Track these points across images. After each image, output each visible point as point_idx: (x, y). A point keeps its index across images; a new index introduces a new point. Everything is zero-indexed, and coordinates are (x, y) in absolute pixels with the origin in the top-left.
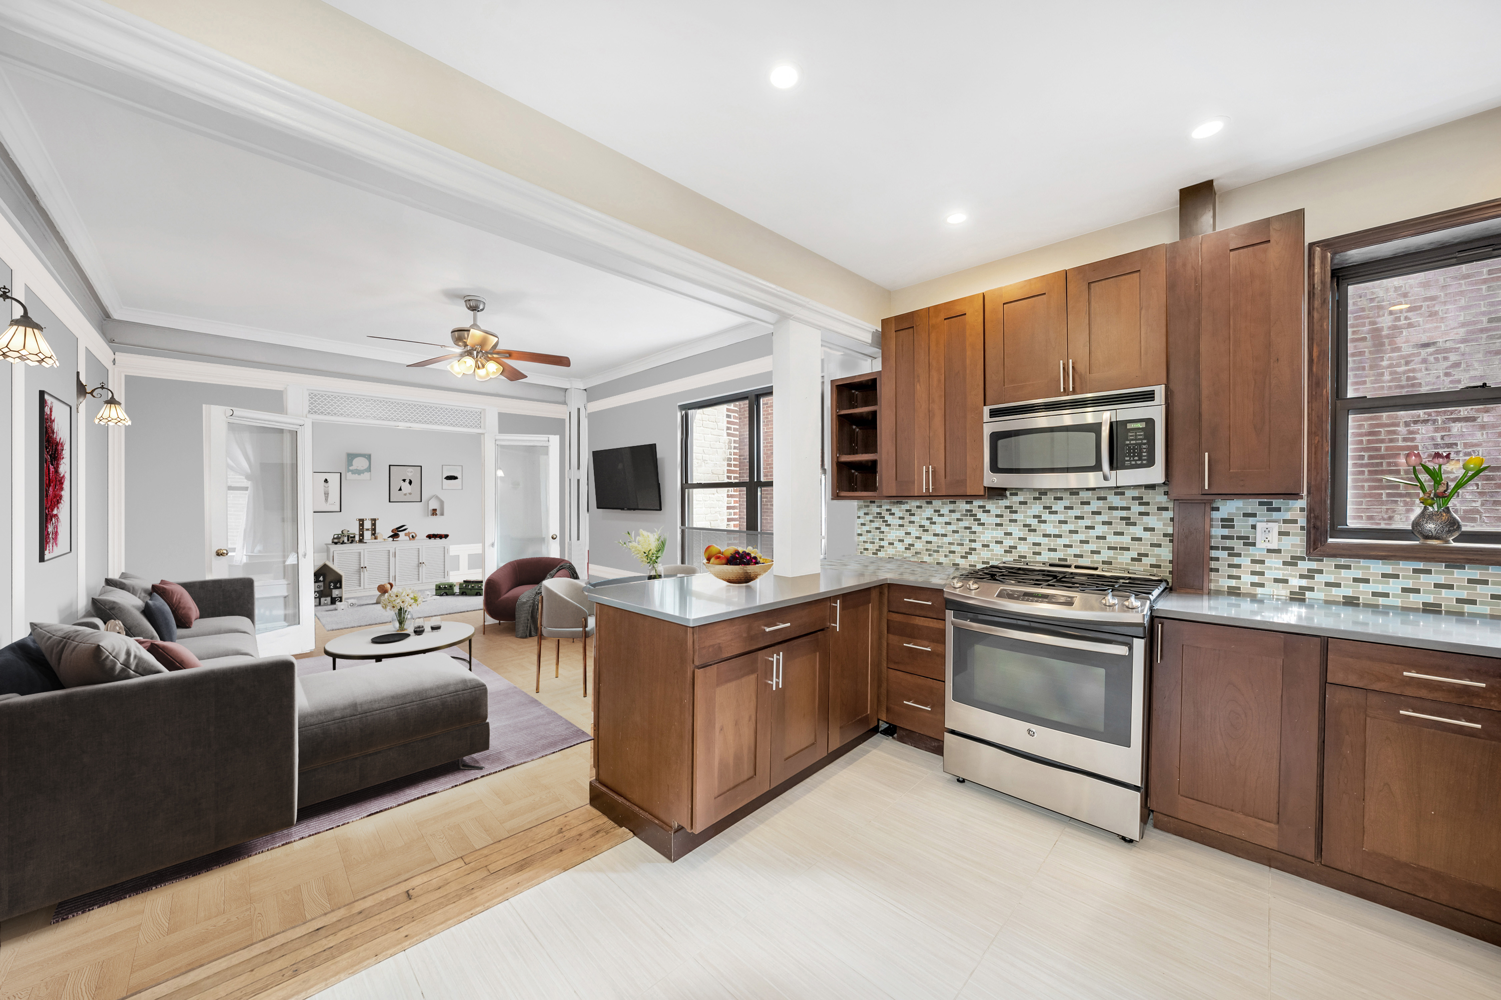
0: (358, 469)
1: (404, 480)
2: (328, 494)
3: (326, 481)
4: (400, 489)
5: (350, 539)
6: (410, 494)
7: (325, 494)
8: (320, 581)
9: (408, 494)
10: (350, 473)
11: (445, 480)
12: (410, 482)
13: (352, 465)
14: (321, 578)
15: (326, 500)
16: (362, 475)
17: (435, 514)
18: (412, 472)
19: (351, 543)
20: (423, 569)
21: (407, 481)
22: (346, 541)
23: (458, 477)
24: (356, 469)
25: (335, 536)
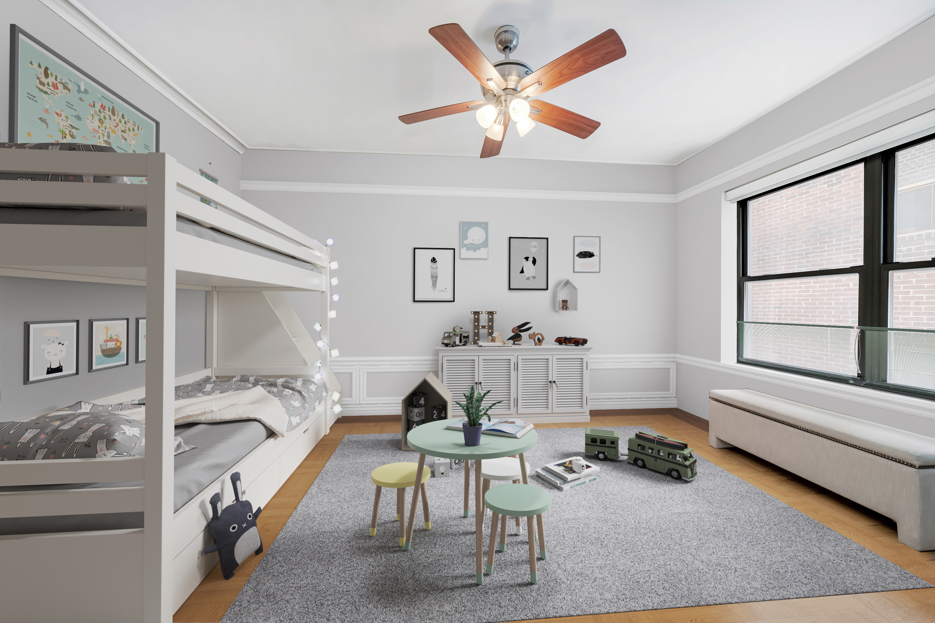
0: (474, 243)
1: (527, 259)
2: (436, 277)
3: (434, 260)
4: (522, 272)
5: (463, 340)
6: (534, 277)
7: (432, 277)
8: (420, 406)
9: (531, 278)
10: (465, 248)
11: (578, 258)
12: (534, 262)
13: (467, 238)
14: (422, 401)
15: (434, 285)
16: (478, 251)
17: (565, 307)
18: (536, 247)
19: (464, 345)
20: (554, 393)
21: (531, 260)
22: (458, 342)
23: (595, 254)
24: (472, 244)
25: (446, 335)
